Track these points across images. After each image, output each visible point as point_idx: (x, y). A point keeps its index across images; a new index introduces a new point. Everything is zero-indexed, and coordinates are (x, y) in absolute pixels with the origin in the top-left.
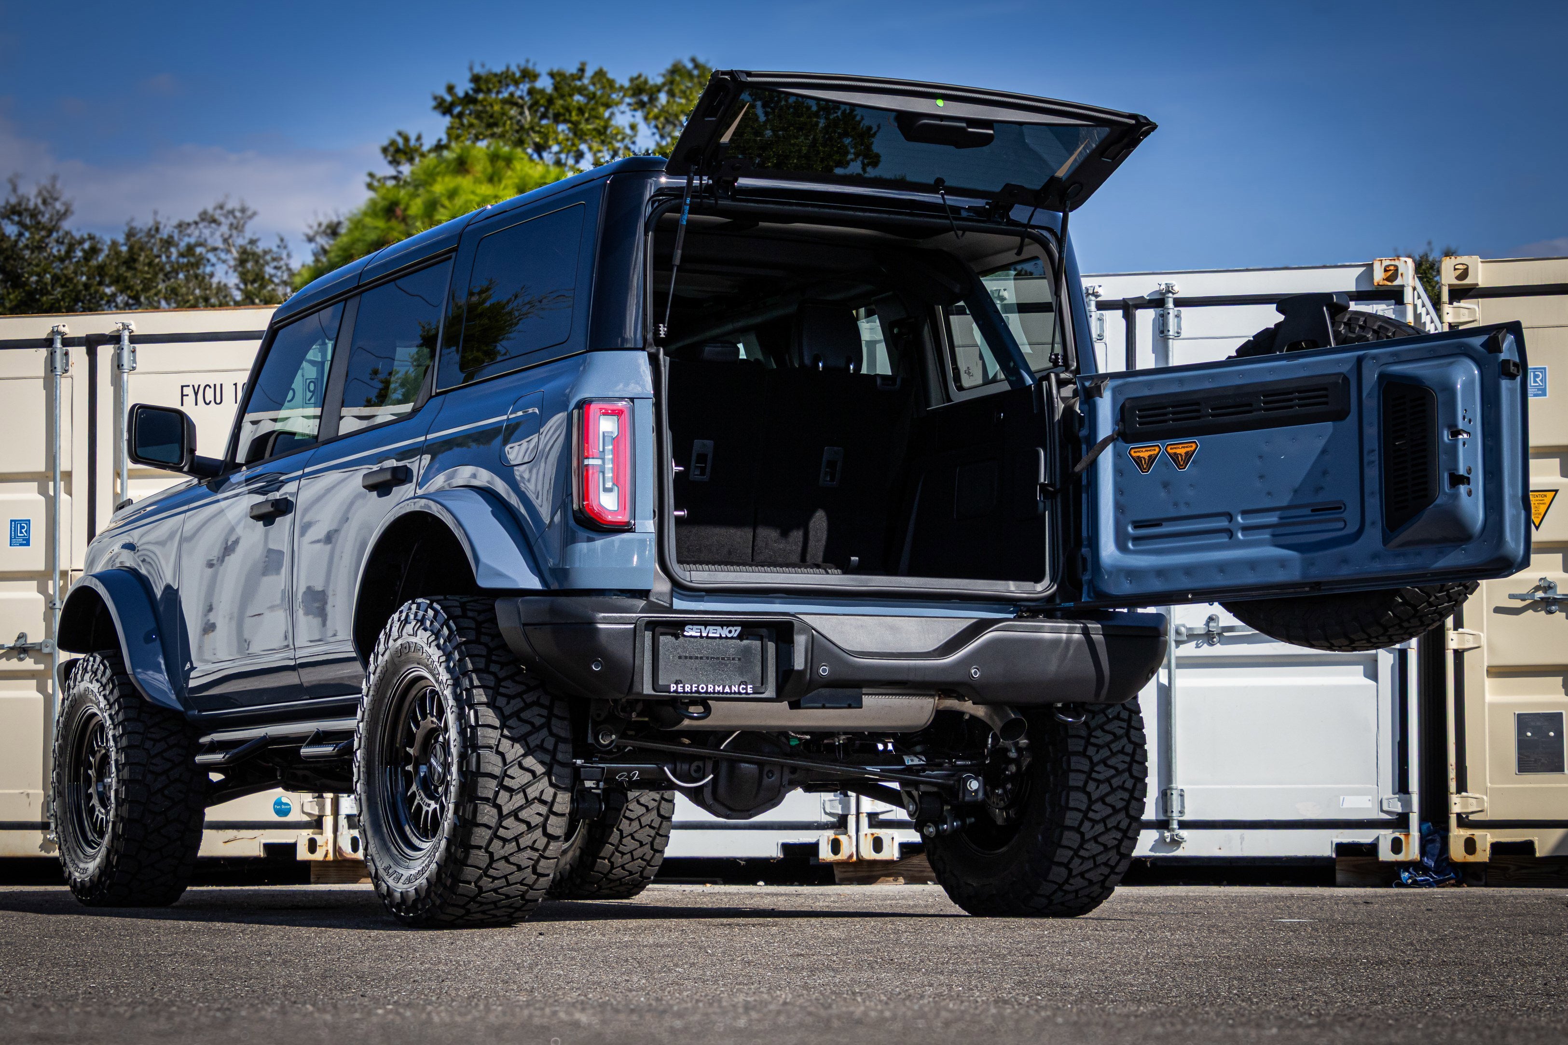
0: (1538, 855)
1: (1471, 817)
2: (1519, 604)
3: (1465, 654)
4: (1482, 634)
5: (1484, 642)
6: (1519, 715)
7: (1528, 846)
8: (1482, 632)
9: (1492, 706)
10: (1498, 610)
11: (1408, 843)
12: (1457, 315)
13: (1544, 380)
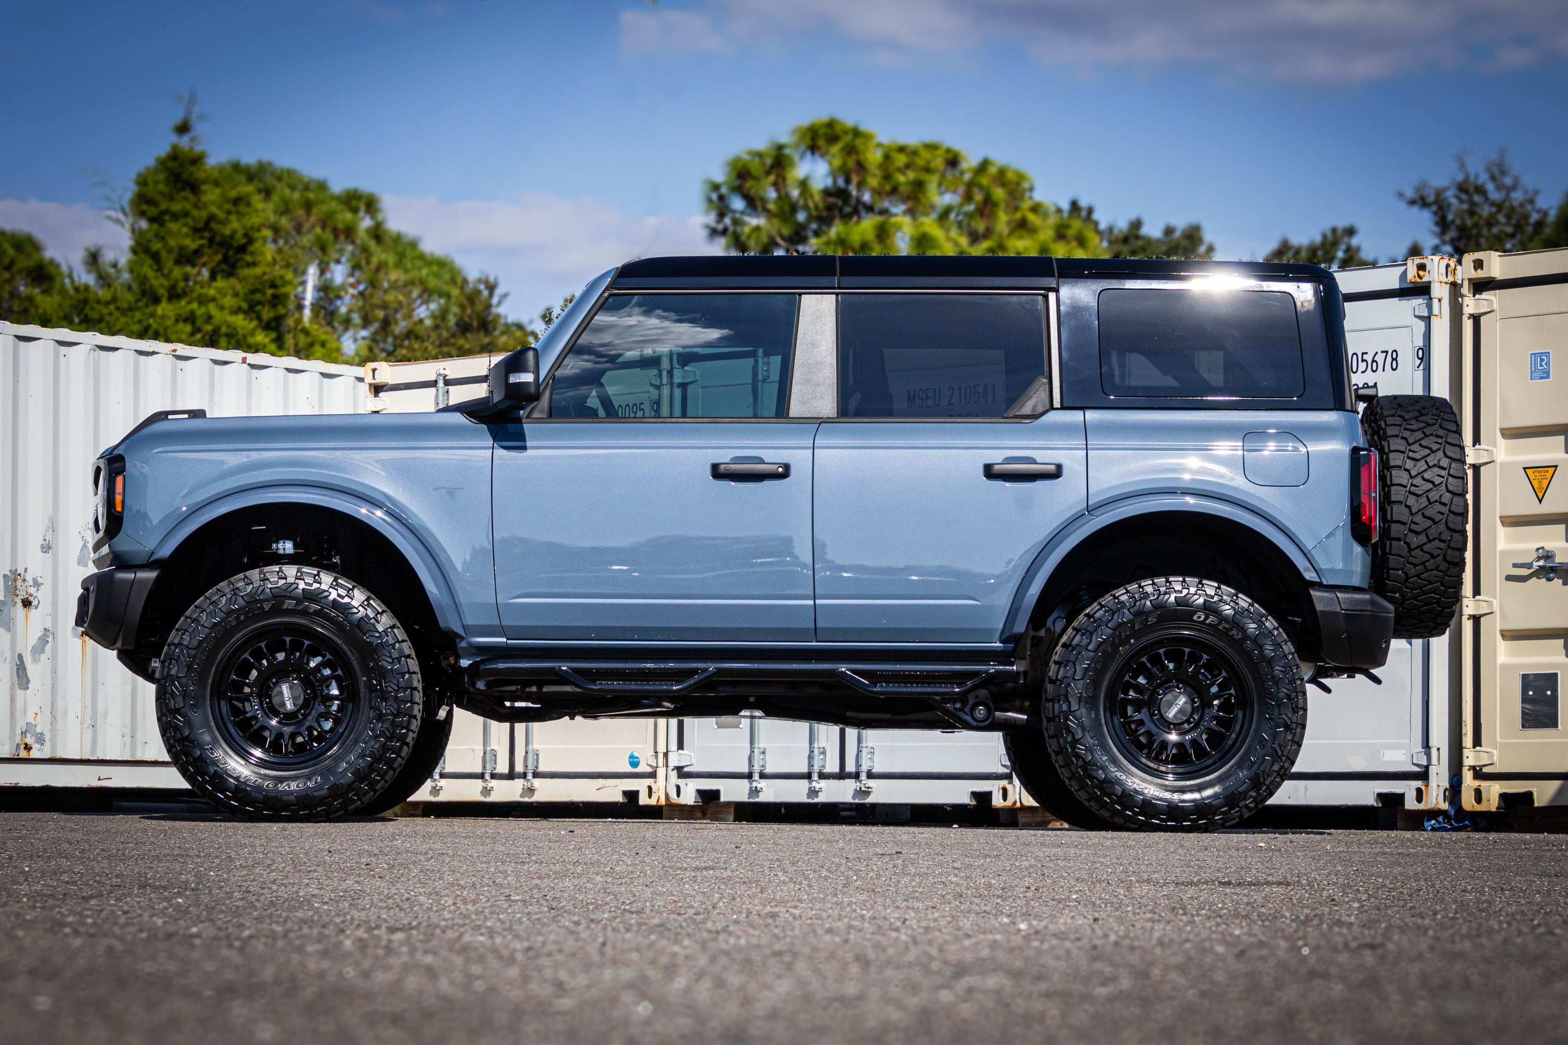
0: (1536, 805)
1: (1485, 770)
2: (1525, 572)
3: (1482, 619)
4: (1494, 601)
5: (1496, 608)
6: (1523, 675)
7: (1529, 796)
8: (1495, 598)
9: (1504, 667)
10: (1509, 578)
11: (1427, 793)
12: (1477, 306)
13: (1548, 364)
